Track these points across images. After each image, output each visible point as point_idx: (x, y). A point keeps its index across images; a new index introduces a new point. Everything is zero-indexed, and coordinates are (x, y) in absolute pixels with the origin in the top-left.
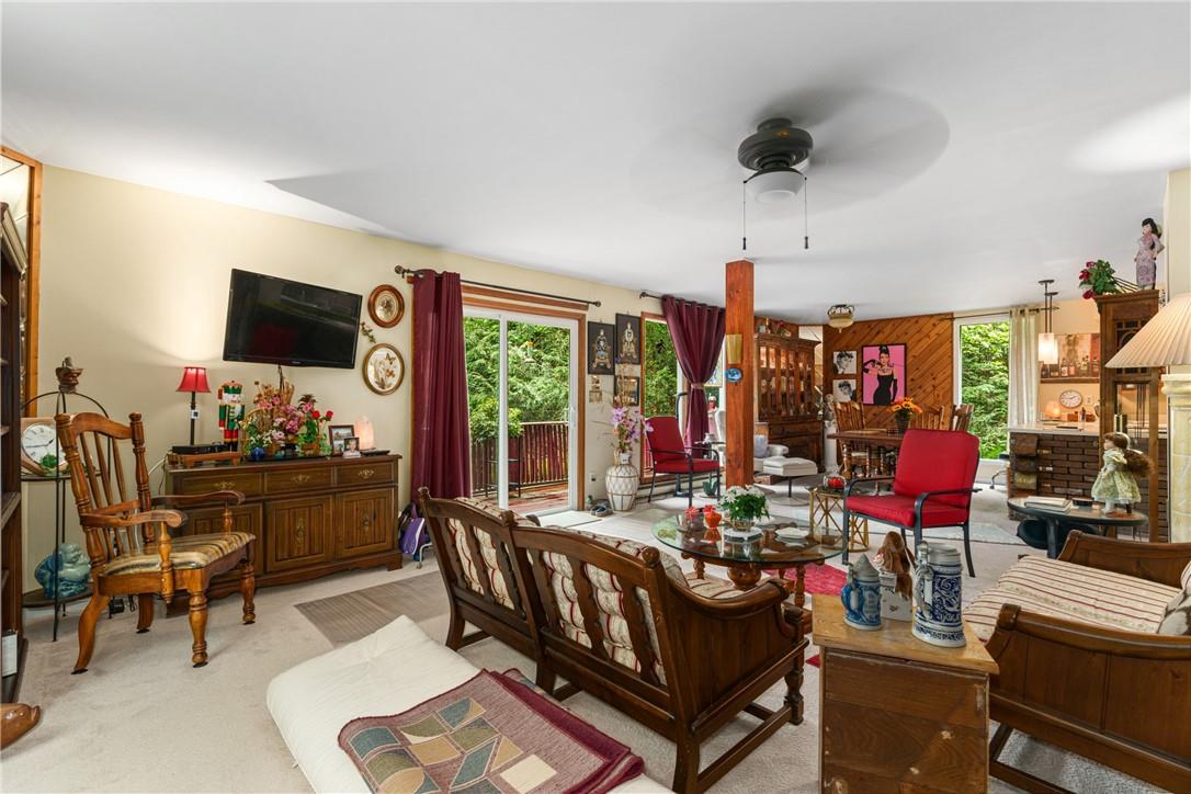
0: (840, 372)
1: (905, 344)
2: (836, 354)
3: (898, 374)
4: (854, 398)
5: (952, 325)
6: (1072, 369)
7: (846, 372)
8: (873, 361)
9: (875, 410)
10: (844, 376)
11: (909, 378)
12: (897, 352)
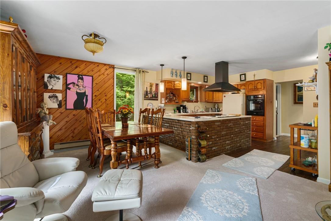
0: (50, 87)
1: (92, 76)
2: (46, 75)
3: (89, 92)
4: (60, 106)
5: (114, 71)
6: (151, 95)
7: (54, 88)
8: (74, 83)
9: (75, 112)
10: (52, 91)
11: (94, 95)
12: (88, 80)
